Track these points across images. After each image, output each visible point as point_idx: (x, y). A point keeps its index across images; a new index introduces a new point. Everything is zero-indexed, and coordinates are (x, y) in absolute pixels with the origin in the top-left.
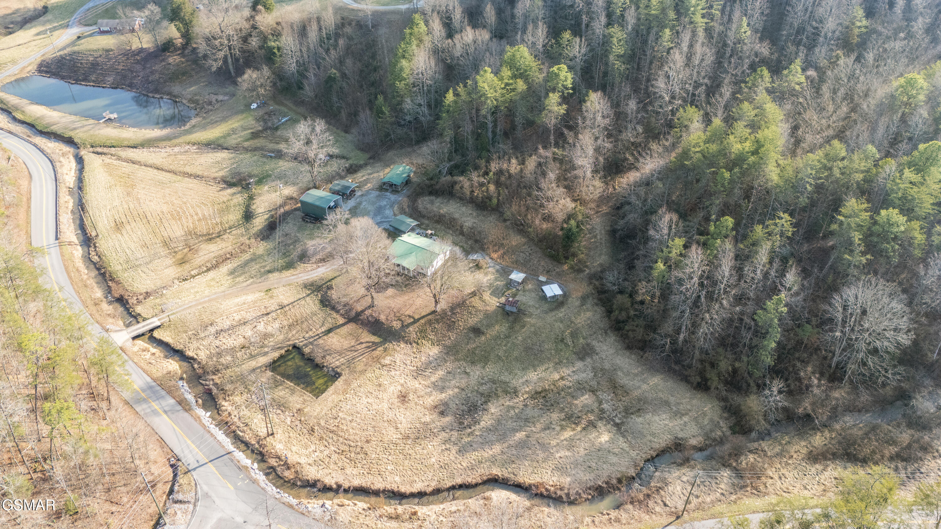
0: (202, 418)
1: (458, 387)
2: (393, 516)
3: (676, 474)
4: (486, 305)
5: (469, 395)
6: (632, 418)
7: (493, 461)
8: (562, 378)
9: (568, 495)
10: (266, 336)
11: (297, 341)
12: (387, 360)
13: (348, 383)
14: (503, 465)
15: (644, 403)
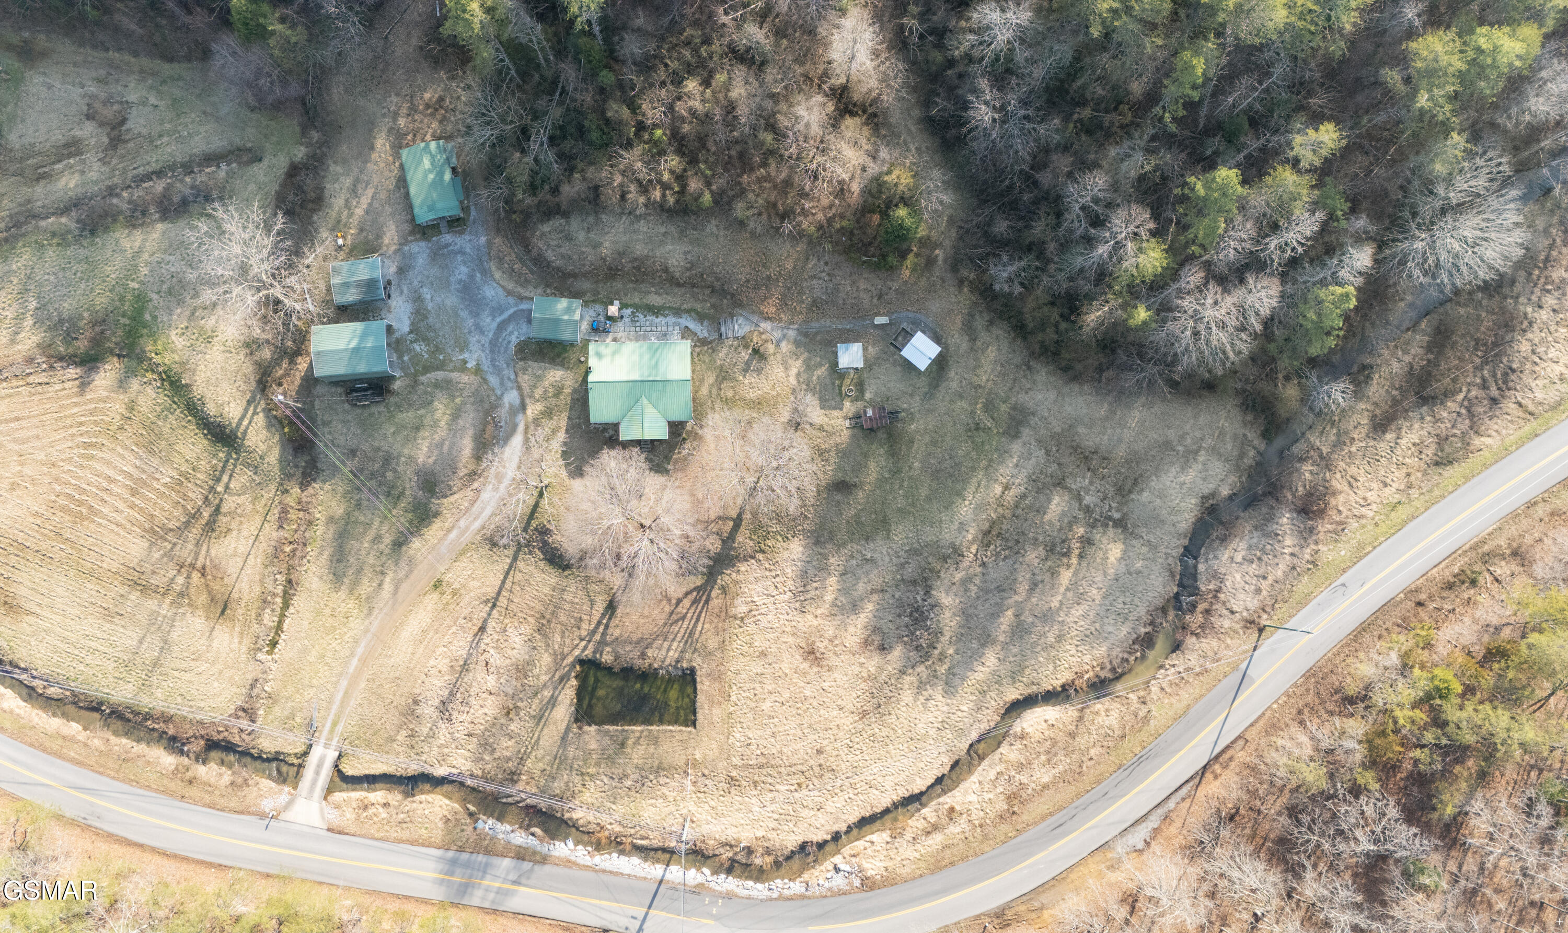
0: (573, 858)
1: (873, 592)
2: (929, 829)
3: (1226, 556)
4: (830, 434)
5: (897, 595)
6: (1133, 500)
7: (997, 680)
8: (1007, 487)
9: (1113, 669)
10: (522, 670)
11: (577, 652)
12: (741, 608)
13: (717, 677)
14: (1014, 677)
15: (1137, 463)
